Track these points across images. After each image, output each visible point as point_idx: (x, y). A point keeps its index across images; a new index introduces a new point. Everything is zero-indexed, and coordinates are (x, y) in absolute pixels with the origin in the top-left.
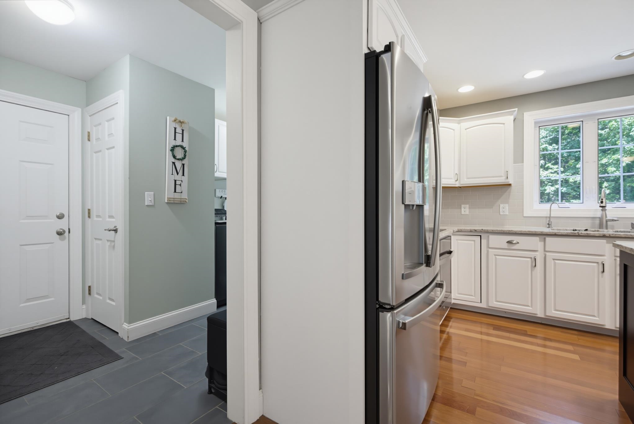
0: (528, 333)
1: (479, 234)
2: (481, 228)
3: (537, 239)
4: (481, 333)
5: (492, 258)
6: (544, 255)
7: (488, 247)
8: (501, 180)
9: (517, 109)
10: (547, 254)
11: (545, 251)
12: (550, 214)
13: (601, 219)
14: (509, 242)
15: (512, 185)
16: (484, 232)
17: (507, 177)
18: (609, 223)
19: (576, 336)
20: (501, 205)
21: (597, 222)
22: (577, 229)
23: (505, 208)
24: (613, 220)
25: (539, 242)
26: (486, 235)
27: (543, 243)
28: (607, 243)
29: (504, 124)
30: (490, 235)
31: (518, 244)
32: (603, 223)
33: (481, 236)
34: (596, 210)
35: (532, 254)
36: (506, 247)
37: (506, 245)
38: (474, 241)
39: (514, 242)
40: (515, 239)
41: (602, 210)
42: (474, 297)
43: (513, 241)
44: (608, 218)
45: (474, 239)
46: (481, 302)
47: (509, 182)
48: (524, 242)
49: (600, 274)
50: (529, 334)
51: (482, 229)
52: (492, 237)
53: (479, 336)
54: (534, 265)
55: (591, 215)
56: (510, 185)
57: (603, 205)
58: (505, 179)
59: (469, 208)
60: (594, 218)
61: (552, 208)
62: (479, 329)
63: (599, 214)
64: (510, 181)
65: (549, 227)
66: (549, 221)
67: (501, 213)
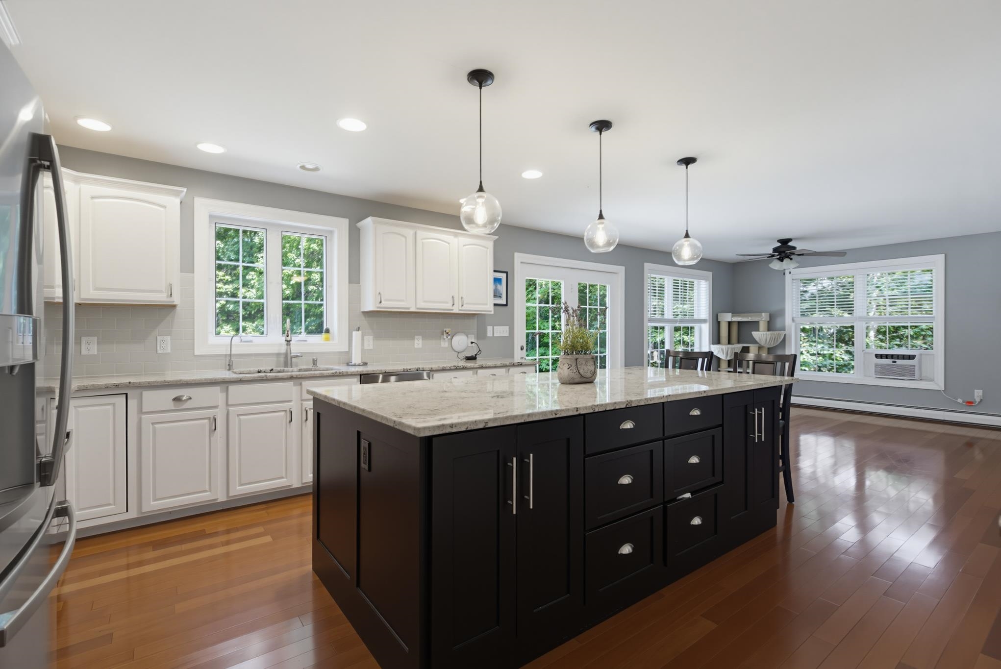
0: (207, 533)
1: (123, 391)
2: (128, 381)
3: (217, 389)
4: (128, 567)
5: (147, 429)
6: (227, 411)
7: (141, 411)
8: (160, 298)
9: (185, 190)
10: (231, 409)
11: (227, 405)
12: (231, 352)
13: (286, 355)
14: (177, 399)
15: (178, 307)
16: (132, 387)
17: (171, 294)
18: (294, 360)
19: (264, 512)
20: (158, 337)
21: (282, 359)
22: (262, 369)
23: (165, 344)
24: (297, 356)
25: (221, 392)
26: (138, 391)
27: (225, 394)
28: (295, 385)
29: (165, 207)
30: (145, 391)
31: (190, 401)
32: (288, 359)
33: (127, 394)
34: (281, 345)
35: (210, 413)
36: (173, 408)
37: (171, 405)
38: (114, 404)
39: (184, 398)
40: (185, 393)
41: (287, 345)
42: (113, 506)
43: (183, 396)
44: (292, 354)
45: (113, 402)
46: (127, 511)
47: (174, 301)
48: (199, 395)
49: (288, 424)
50: (209, 533)
51: (130, 383)
52: (147, 395)
53: (123, 575)
54: (214, 428)
55: (275, 350)
56: (174, 306)
57: (289, 338)
58: (167, 297)
59: (98, 343)
60: (278, 355)
61: (232, 343)
62: (123, 561)
63: (283, 350)
64: (176, 300)
65: (229, 370)
66: (230, 360)
67: (159, 352)
